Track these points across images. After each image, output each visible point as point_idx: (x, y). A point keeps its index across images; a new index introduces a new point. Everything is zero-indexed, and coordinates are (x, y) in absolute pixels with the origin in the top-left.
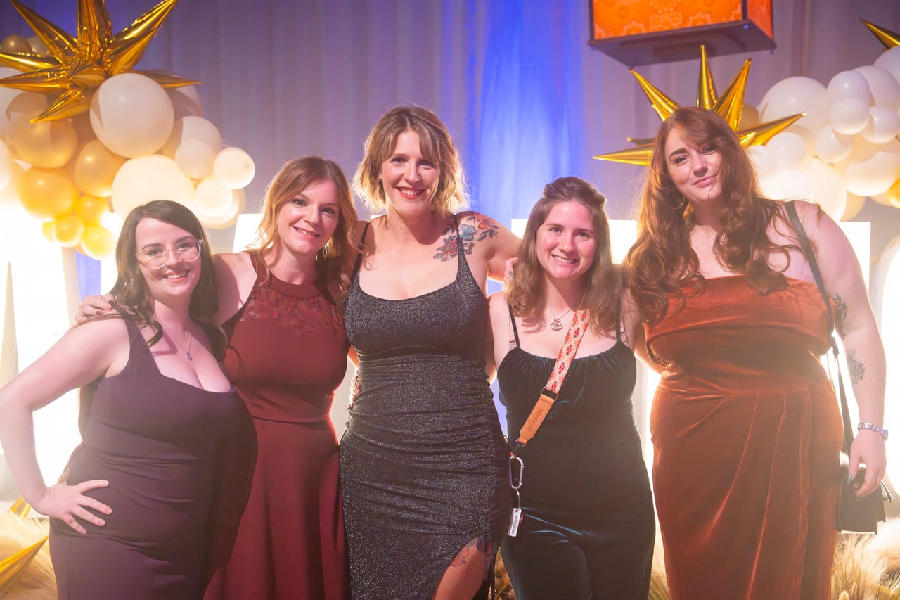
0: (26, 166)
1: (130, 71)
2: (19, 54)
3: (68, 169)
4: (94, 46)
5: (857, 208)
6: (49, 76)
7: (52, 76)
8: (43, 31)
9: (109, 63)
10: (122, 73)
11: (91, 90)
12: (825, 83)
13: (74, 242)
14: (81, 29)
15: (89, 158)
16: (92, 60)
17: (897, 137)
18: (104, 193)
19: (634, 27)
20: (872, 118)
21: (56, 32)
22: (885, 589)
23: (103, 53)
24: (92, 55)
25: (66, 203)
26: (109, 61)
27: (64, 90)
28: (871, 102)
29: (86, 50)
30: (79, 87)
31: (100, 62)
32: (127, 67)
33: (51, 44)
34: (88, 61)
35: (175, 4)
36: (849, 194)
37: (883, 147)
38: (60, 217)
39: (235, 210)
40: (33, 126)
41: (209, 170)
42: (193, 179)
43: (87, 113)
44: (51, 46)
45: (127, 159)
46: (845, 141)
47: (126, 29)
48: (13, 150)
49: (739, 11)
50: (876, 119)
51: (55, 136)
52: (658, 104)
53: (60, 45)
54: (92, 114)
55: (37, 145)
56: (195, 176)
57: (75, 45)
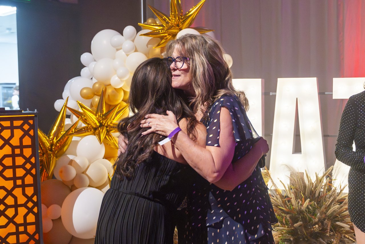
2: (152, 24)
4: (176, 19)
6: (160, 31)
7: (162, 31)
8: (159, 16)
9: (181, 25)
10: (185, 28)
11: (174, 35)
14: (171, 14)
16: (175, 25)
21: (163, 16)
23: (179, 22)
24: (175, 23)
26: (181, 24)
27: (166, 36)
29: (173, 21)
30: (171, 35)
31: (178, 25)
32: (187, 26)
33: (162, 20)
34: (174, 25)
35: (205, 1)
40: (155, 50)
44: (162, 21)
47: (187, 12)
53: (165, 20)
57: (170, 20)
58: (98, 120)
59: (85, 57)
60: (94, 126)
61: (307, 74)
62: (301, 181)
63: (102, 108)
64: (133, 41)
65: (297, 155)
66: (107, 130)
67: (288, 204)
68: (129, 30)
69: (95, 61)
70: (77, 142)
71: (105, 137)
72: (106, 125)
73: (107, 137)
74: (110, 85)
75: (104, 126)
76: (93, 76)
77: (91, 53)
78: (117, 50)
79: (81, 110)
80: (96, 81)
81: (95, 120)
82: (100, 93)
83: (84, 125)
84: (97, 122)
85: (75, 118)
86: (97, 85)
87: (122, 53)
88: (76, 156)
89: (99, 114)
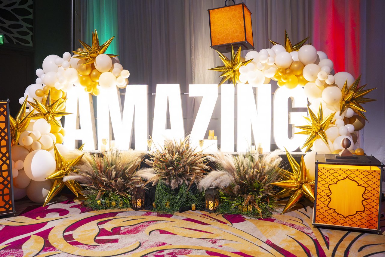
0: (81, 76)
1: (103, 53)
2: (80, 51)
3: (90, 75)
4: (95, 48)
5: (269, 81)
7: (87, 55)
8: (85, 46)
9: (98, 52)
10: (101, 54)
11: (94, 58)
12: (259, 52)
13: (91, 92)
14: (93, 45)
15: (94, 73)
17: (275, 64)
18: (97, 81)
19: (221, 43)
20: (268, 59)
21: (88, 46)
22: (270, 164)
23: (97, 50)
25: (90, 83)
27: (89, 58)
28: (269, 56)
29: (94, 50)
30: (92, 57)
34: (94, 52)
36: (265, 77)
37: (272, 66)
38: (88, 87)
39: (126, 84)
40: (82, 66)
41: (120, 75)
42: (116, 77)
43: (93, 63)
45: (102, 73)
46: (263, 65)
48: (79, 73)
49: (245, 39)
50: (270, 60)
51: (87, 68)
52: (221, 57)
53: (88, 49)
54: (95, 63)
55: (83, 70)
56: (117, 76)
57: (92, 49)
58: (46, 109)
59: (38, 72)
60: (44, 113)
61: (174, 82)
62: (172, 144)
63: (49, 102)
64: (69, 61)
65: (168, 130)
66: (52, 115)
67: (164, 157)
68: (66, 54)
69: (45, 74)
70: (33, 123)
71: (51, 120)
72: (51, 112)
73: (52, 120)
74: (55, 88)
75: (50, 113)
76: (44, 83)
77: (42, 68)
78: (59, 67)
79: (35, 103)
80: (46, 85)
81: (45, 108)
82: (48, 93)
83: (37, 112)
84: (46, 110)
85: (32, 108)
86: (46, 88)
87: (62, 68)
88: (32, 131)
89: (47, 106)
